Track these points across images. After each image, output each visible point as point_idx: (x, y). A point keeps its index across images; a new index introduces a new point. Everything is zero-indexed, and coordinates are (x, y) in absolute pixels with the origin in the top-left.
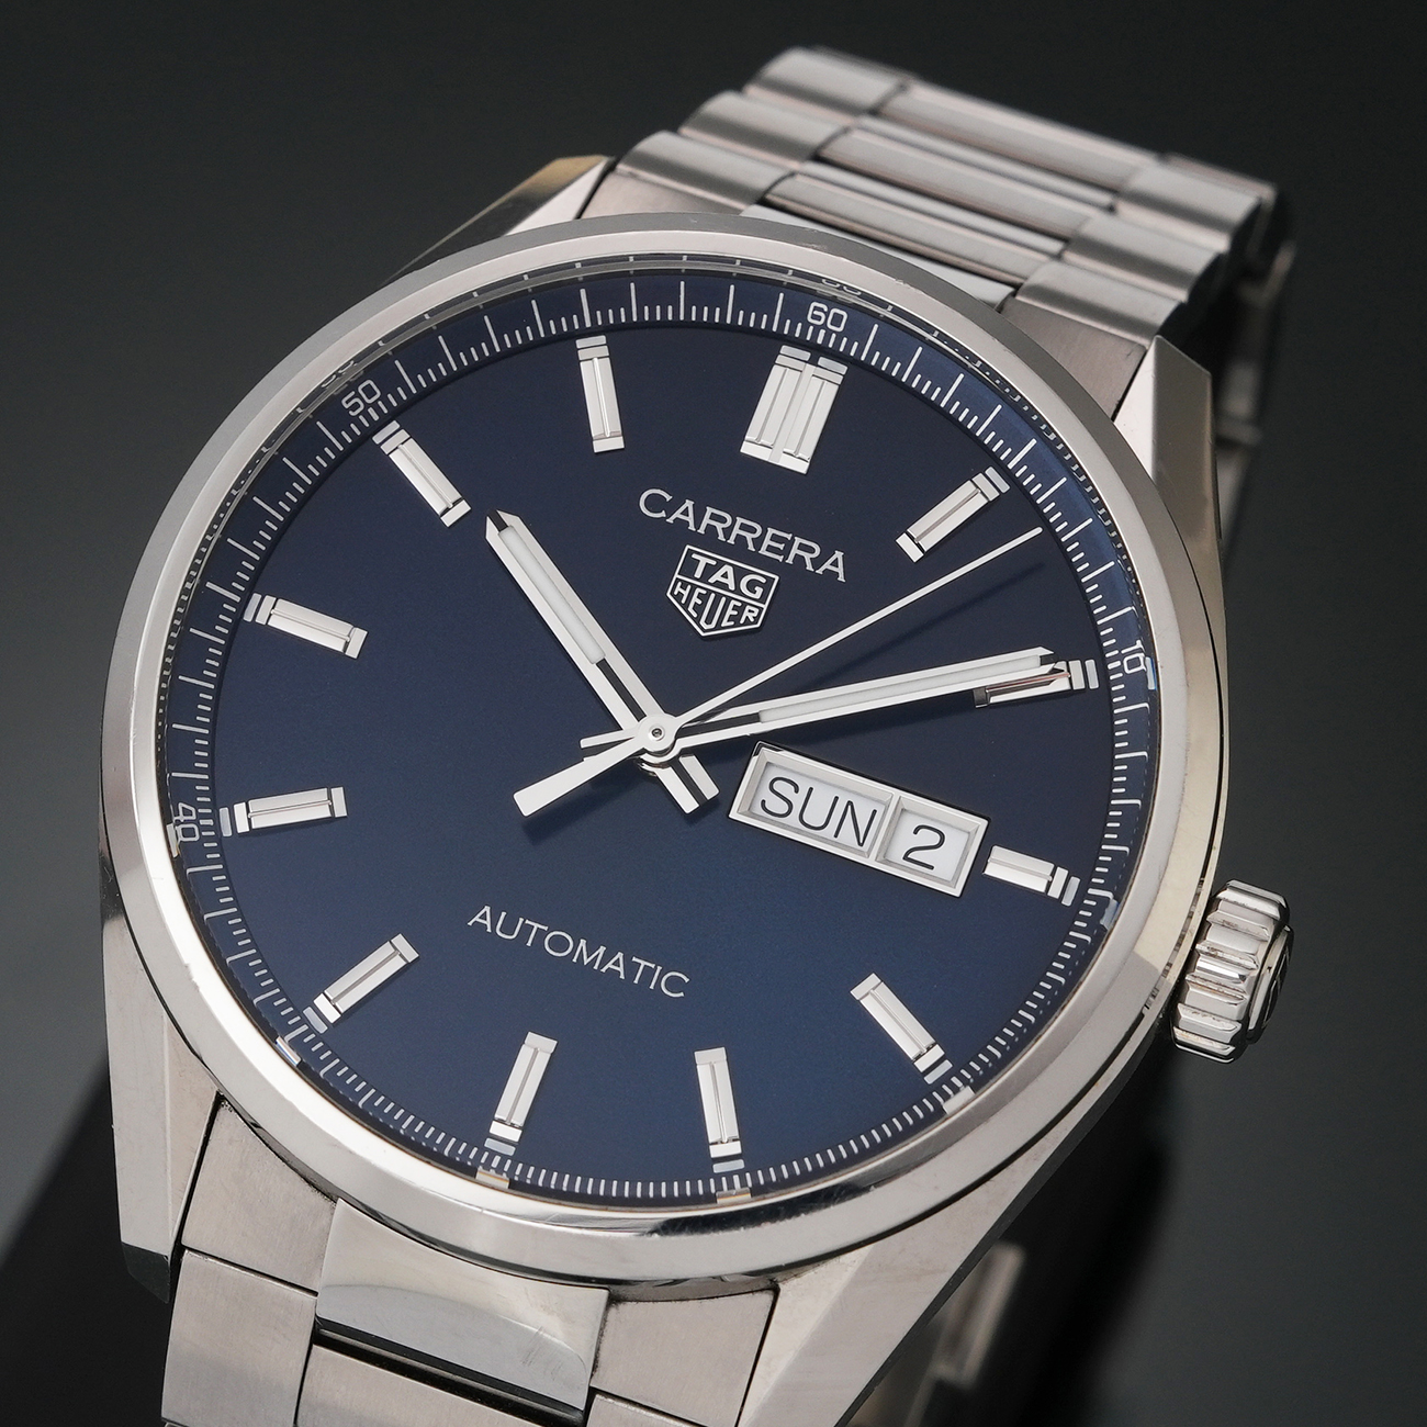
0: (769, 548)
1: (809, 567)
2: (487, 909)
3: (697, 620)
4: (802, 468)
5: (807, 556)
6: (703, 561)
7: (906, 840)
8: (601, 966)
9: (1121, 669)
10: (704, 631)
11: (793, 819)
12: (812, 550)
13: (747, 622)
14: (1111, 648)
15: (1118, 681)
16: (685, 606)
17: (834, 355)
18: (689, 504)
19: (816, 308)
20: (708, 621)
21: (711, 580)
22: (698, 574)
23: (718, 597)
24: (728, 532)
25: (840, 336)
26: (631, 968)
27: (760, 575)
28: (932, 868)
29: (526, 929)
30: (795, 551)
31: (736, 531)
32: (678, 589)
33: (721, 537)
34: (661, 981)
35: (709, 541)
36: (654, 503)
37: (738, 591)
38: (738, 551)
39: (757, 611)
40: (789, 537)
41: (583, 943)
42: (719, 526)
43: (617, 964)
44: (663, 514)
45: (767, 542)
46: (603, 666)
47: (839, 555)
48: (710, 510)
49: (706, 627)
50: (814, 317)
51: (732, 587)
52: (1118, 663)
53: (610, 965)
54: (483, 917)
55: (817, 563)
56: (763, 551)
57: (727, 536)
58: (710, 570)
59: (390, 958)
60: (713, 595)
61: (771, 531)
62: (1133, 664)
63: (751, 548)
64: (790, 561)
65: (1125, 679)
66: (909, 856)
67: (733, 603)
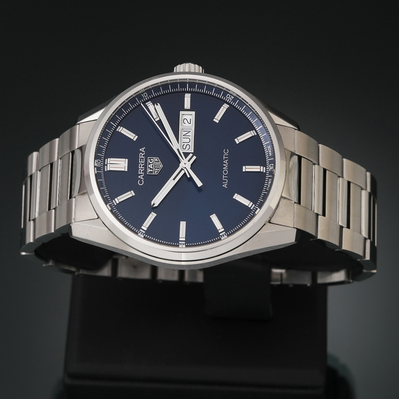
0: (143, 161)
2: (223, 186)
3: (160, 168)
4: (127, 160)
5: (142, 155)
6: (149, 170)
7: (187, 124)
8: (227, 164)
9: (147, 97)
11: (190, 144)
12: (141, 154)
13: (158, 160)
14: (144, 100)
15: (149, 97)
16: (158, 171)
17: (104, 161)
18: (139, 177)
20: (160, 166)
21: (152, 168)
22: (152, 170)
23: (155, 166)
24: (142, 169)
25: (101, 161)
26: (226, 159)
27: (149, 161)
28: (191, 119)
29: (225, 178)
30: (142, 157)
31: (142, 168)
32: (156, 173)
33: (144, 170)
34: (226, 154)
35: (145, 171)
36: (141, 182)
37: (153, 163)
38: (145, 166)
39: (155, 159)
40: (140, 159)
41: (224, 168)
42: (142, 171)
44: (142, 180)
45: (142, 162)
46: (174, 179)
47: (140, 150)
48: (139, 173)
49: (161, 166)
50: (99, 165)
51: (152, 164)
52: (146, 98)
53: (226, 163)
54: (225, 186)
55: (143, 153)
56: (144, 162)
58: (150, 169)
59: (238, 197)
61: (140, 162)
62: (146, 95)
63: (144, 164)
64: (144, 157)
65: (148, 96)
66: (190, 123)
67: (155, 163)
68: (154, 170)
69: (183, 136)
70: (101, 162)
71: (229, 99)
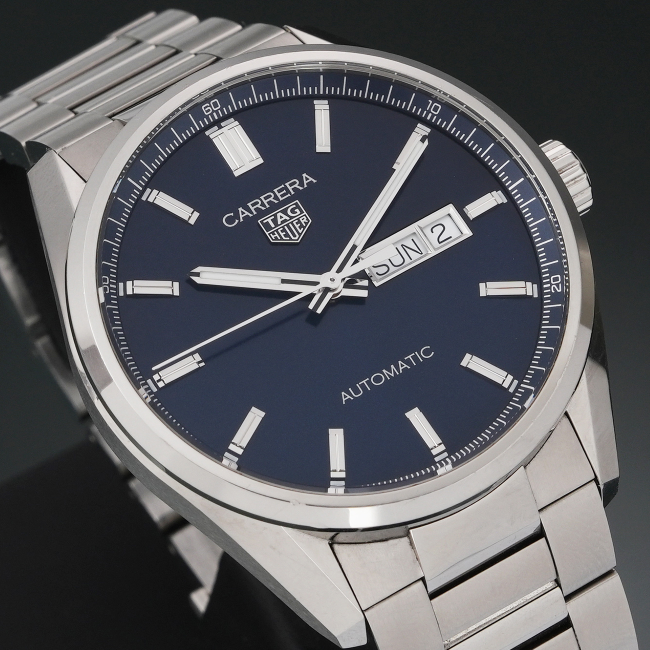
0: (282, 196)
1: (301, 188)
2: (343, 393)
3: (291, 239)
4: (261, 161)
5: (296, 186)
6: (269, 220)
7: (433, 237)
8: (399, 372)
9: (433, 115)
10: (297, 240)
11: (392, 268)
12: (295, 183)
13: (306, 224)
14: (422, 113)
15: (437, 120)
16: (282, 239)
17: (225, 118)
18: (240, 209)
19: (205, 108)
20: (295, 236)
21: (279, 223)
22: (273, 226)
23: (288, 225)
24: (263, 204)
25: (221, 109)
26: (408, 362)
27: (291, 206)
28: (451, 237)
29: (363, 386)
30: (290, 188)
31: (265, 202)
32: (273, 237)
33: (263, 208)
34: (421, 356)
35: (261, 213)
36: (230, 221)
37: (291, 218)
38: (273, 207)
39: (304, 217)
40: (283, 186)
41: (384, 371)
42: (258, 206)
43: (403, 366)
44: (237, 221)
45: (279, 195)
46: (284, 281)
47: (304, 175)
48: (249, 204)
49: (296, 238)
50: (207, 112)
51: (288, 218)
52: (430, 115)
53: (401, 368)
54: (345, 397)
55: (301, 184)
56: (281, 199)
57: (265, 206)
58: (275, 220)
59: (336, 439)
60: (286, 227)
61: (275, 190)
62: (436, 109)
63: (276, 202)
64: (293, 193)
65: (438, 116)
66: (440, 241)
67: (294, 223)
68: (277, 231)
69: (402, 245)
70: (217, 112)
71: (551, 285)
